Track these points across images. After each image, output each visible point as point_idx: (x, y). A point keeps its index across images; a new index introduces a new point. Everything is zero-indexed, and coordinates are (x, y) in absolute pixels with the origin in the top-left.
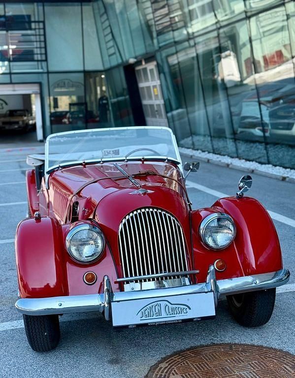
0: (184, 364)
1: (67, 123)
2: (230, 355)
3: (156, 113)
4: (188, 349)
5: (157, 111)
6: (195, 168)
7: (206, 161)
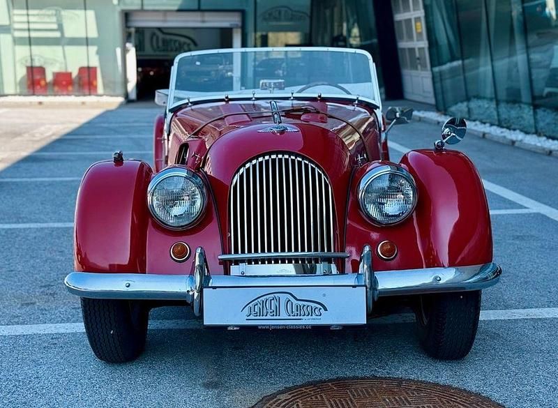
0: (316, 398)
1: (281, 75)
2: (394, 393)
3: (418, 61)
4: (331, 379)
5: (418, 59)
6: (406, 118)
7: (481, 135)
